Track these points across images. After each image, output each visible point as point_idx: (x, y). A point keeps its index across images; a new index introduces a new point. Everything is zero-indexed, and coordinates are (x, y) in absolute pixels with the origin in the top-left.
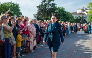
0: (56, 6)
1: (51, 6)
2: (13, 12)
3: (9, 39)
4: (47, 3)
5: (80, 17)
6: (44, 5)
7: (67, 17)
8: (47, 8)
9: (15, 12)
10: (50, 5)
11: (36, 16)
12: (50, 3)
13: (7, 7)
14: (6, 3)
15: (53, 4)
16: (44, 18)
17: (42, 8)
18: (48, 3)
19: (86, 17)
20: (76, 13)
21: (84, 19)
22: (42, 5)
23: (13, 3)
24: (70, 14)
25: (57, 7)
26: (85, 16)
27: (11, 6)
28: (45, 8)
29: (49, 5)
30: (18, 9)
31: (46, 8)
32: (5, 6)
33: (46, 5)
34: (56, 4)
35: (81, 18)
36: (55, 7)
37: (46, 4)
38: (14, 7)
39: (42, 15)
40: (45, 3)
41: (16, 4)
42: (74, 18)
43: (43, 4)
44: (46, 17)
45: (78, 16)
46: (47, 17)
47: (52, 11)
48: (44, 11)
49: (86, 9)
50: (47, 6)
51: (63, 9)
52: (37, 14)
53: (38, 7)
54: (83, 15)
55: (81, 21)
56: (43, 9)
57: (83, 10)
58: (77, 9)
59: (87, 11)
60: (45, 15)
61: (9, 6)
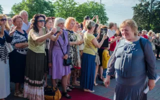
1: (156, 7)
4: (150, 2)
6: (145, 4)
10: (155, 5)
12: (155, 2)
13: (87, 8)
14: (86, 4)
16: (142, 26)
17: (141, 10)
18: (152, 2)
22: (141, 5)
23: (96, 3)
27: (93, 8)
28: (146, 9)
29: (153, 5)
30: (104, 12)
31: (148, 9)
32: (84, 8)
37: (148, 3)
38: (97, 9)
39: (140, 21)
41: (100, 4)
43: (143, 4)
44: (146, 25)
46: (149, 24)
47: (157, 15)
48: (144, 15)
50: (150, 6)
53: (135, 8)
56: (143, 11)
60: (145, 21)
61: (90, 7)
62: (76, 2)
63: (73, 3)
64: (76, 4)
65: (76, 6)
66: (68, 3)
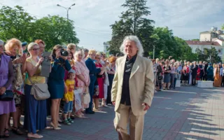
0: (152, 24)
1: (140, 25)
2: (60, 38)
3: (31, 86)
4: (133, 19)
5: (205, 49)
6: (127, 22)
7: (177, 49)
8: (132, 29)
9: (64, 38)
10: (140, 22)
11: (109, 46)
12: (139, 19)
14: (46, 19)
15: (147, 21)
17: (122, 29)
18: (135, 20)
19: (220, 51)
20: (197, 42)
21: (216, 55)
22: (121, 22)
23: (61, 19)
24: (184, 43)
25: (155, 28)
26: (217, 48)
27: (56, 24)
28: (128, 28)
29: (137, 23)
30: (72, 32)
33: (130, 22)
34: (152, 21)
35: (209, 52)
36: (151, 28)
37: (131, 20)
38: (63, 27)
40: (130, 17)
41: (66, 20)
42: (194, 51)
43: (124, 21)
45: (201, 48)
49: (221, 33)
50: (133, 25)
51: (168, 31)
52: (110, 42)
53: (114, 27)
54: (213, 46)
55: (208, 59)
56: (125, 31)
57: (215, 35)
58: (201, 33)
59: (222, 36)
61: (53, 24)
62: (32, 16)
63: (27, 17)
64: (32, 19)
65: (32, 21)
66: (19, 17)
